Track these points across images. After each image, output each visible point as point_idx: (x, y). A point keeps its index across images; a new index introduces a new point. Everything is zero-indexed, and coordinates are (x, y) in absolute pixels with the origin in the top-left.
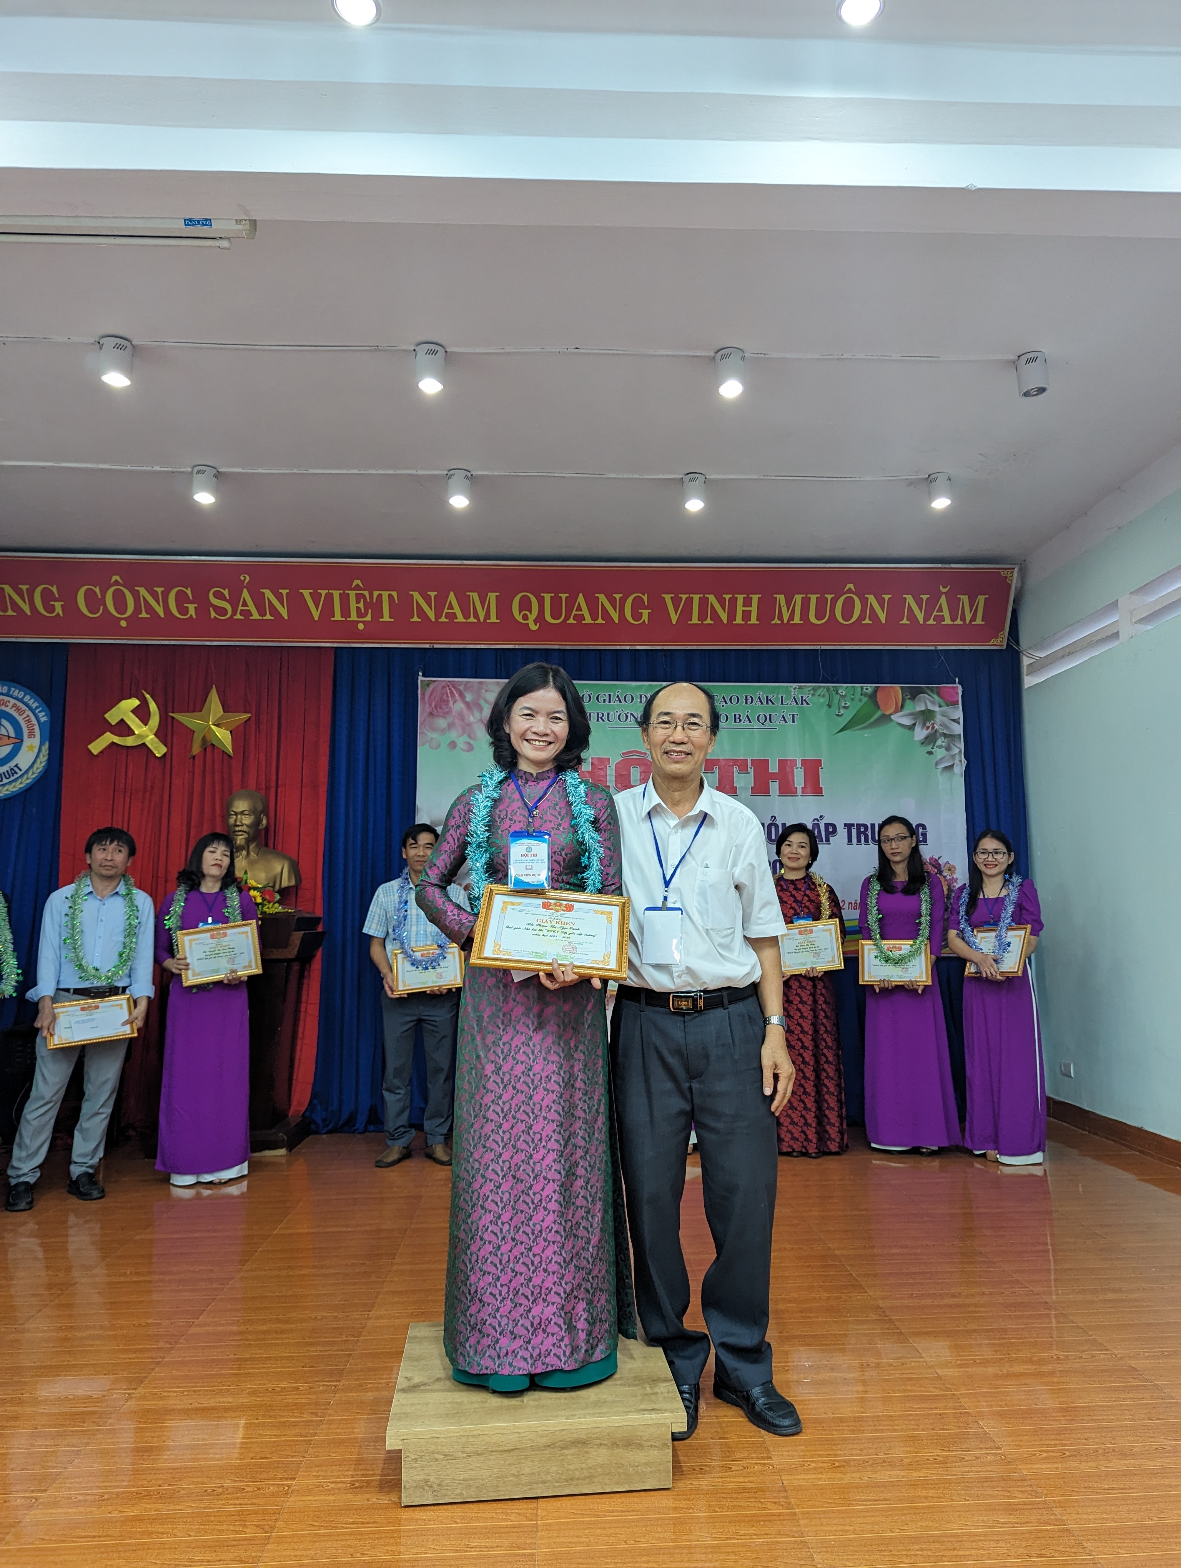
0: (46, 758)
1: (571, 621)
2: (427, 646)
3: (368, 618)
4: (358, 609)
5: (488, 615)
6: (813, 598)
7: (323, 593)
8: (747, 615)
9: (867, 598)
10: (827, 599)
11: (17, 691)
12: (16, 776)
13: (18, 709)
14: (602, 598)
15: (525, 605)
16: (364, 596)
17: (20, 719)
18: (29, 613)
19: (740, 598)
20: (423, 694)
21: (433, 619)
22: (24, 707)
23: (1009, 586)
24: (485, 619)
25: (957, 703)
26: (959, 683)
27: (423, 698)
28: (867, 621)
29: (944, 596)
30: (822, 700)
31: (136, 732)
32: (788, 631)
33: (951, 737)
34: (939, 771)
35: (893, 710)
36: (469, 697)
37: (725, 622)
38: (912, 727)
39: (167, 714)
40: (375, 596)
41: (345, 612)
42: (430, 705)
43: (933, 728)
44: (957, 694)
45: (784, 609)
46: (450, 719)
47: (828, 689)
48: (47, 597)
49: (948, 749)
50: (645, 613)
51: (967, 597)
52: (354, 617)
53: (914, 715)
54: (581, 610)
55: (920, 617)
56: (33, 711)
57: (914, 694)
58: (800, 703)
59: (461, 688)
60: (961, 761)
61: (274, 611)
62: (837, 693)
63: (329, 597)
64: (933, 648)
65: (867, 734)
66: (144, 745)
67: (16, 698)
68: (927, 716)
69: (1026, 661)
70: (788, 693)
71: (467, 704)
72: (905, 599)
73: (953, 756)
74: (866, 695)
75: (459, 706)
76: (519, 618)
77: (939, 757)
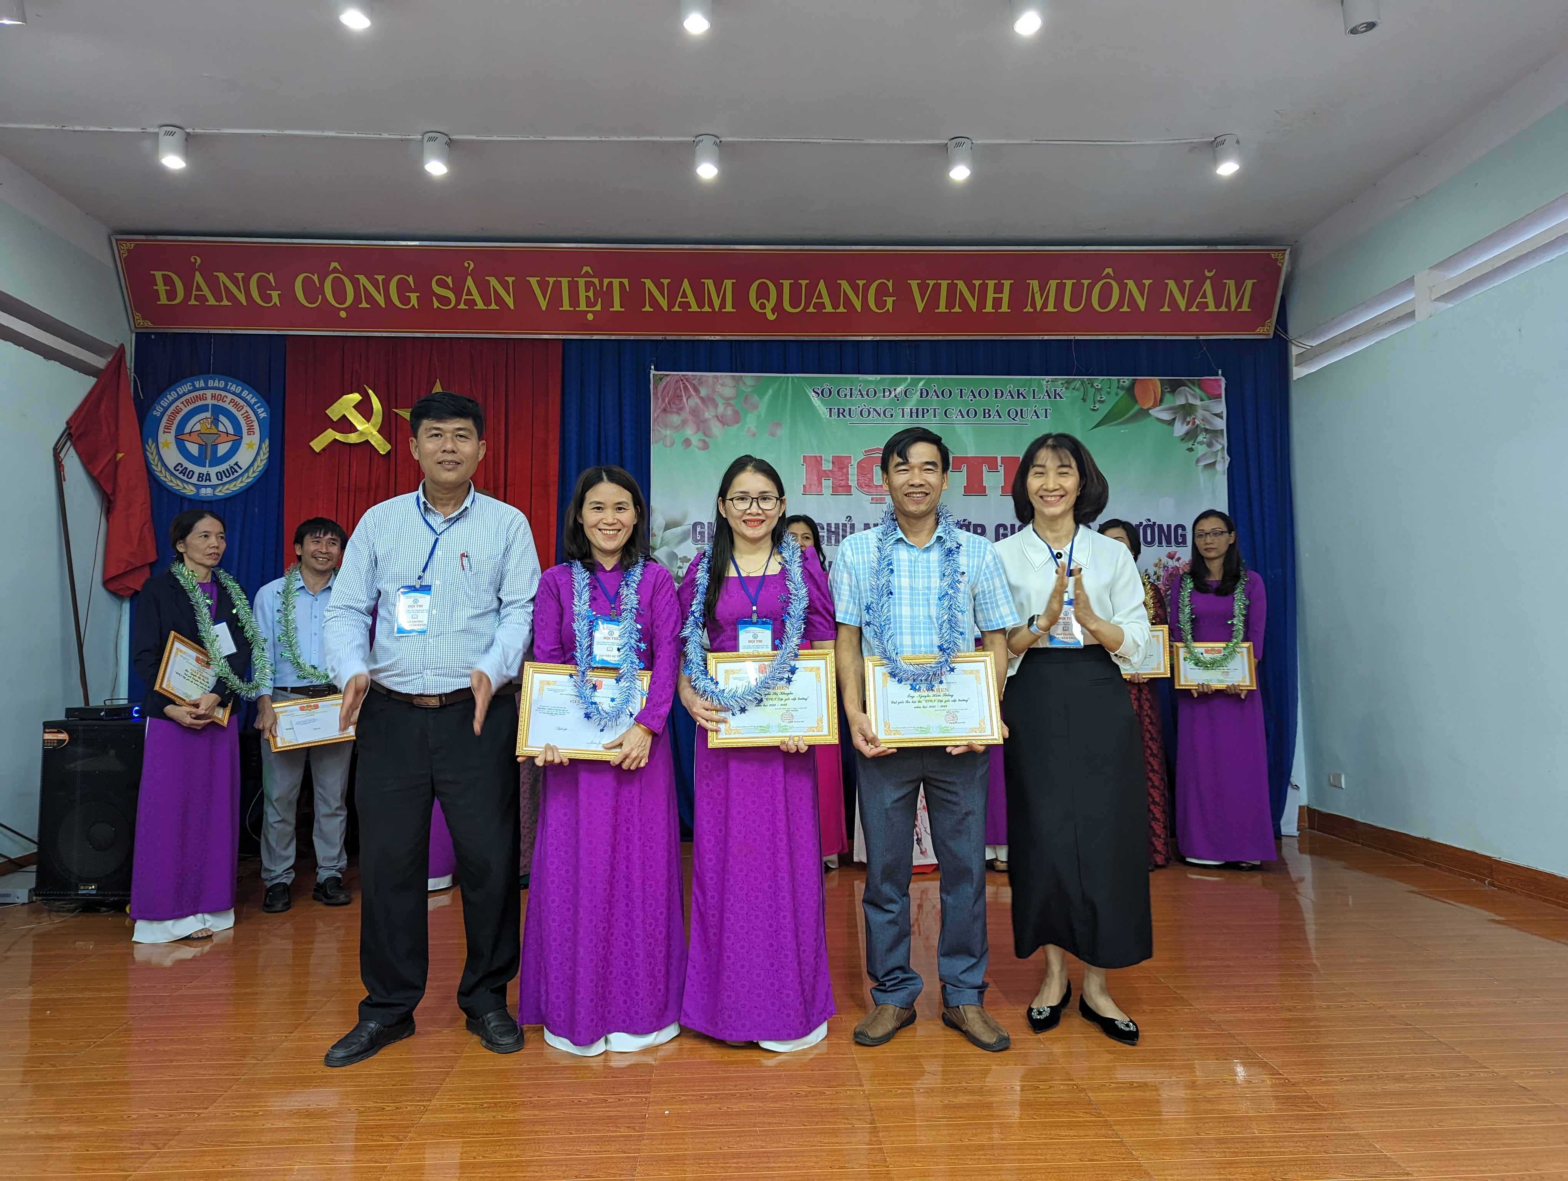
0: (267, 455)
1: (811, 310)
2: (660, 338)
3: (598, 308)
4: (588, 297)
5: (723, 305)
6: (1069, 283)
7: (551, 280)
8: (997, 303)
9: (1126, 284)
10: (1083, 284)
11: (234, 385)
12: (236, 475)
13: (236, 405)
14: (844, 285)
15: (763, 293)
16: (593, 284)
17: (239, 415)
18: (245, 304)
19: (991, 284)
20: (656, 388)
21: (666, 309)
22: (242, 403)
23: (1280, 269)
24: (720, 309)
25: (1219, 396)
26: (1223, 375)
27: (655, 394)
28: (1125, 309)
29: (1208, 281)
30: (1076, 393)
31: (359, 428)
32: (1041, 320)
33: (1214, 433)
34: (1200, 468)
35: (1151, 404)
36: (703, 392)
37: (974, 310)
38: (1171, 423)
39: (390, 411)
40: (605, 285)
41: (574, 301)
42: (663, 400)
43: (1194, 423)
44: (1220, 386)
45: (1037, 296)
46: (685, 415)
47: (1082, 382)
48: (263, 285)
49: (1210, 445)
50: (890, 301)
51: (1233, 281)
52: (583, 307)
53: (1174, 409)
54: (822, 298)
55: (1182, 304)
56: (251, 407)
57: (1174, 388)
58: (1052, 396)
59: (695, 382)
60: (1223, 458)
61: (499, 300)
62: (1092, 386)
63: (558, 285)
64: (1194, 338)
65: (1123, 430)
66: (367, 441)
67: (234, 393)
68: (1187, 410)
69: (1295, 351)
70: (1040, 386)
71: (702, 399)
72: (1167, 284)
73: (1216, 453)
74: (1123, 388)
75: (694, 401)
76: (756, 308)
77: (1200, 454)
